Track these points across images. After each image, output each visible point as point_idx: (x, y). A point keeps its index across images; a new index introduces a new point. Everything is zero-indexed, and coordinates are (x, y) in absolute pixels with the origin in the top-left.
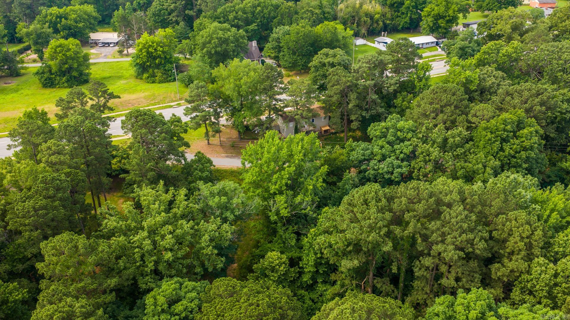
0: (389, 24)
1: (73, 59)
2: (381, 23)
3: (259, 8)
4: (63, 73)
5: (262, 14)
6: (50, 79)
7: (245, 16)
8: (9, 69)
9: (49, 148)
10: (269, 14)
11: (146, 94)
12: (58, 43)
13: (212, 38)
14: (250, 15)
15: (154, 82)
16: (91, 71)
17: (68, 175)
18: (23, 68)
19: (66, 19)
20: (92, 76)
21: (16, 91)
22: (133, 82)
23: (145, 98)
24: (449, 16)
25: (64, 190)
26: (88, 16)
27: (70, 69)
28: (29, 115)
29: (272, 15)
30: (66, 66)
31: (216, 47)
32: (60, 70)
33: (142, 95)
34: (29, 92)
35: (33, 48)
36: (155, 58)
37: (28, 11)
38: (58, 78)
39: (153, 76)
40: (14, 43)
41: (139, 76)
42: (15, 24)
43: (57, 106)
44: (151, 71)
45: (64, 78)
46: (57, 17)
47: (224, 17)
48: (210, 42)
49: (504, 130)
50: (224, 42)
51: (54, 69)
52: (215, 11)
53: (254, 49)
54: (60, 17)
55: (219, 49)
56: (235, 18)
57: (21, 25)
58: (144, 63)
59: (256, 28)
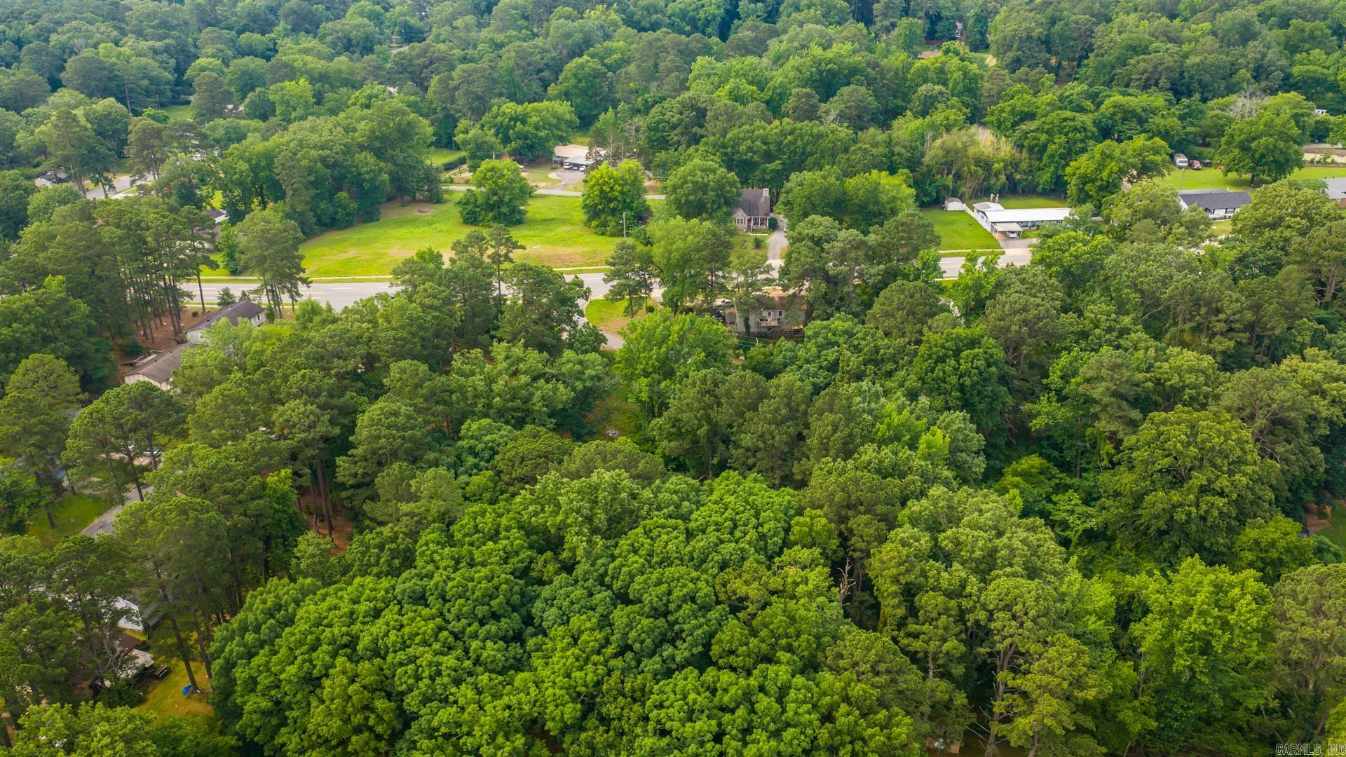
0: (1019, 182)
1: (505, 189)
2: (1003, 178)
3: (789, 138)
4: (490, 207)
5: (792, 148)
6: (474, 213)
7: (765, 147)
8: (430, 190)
9: (425, 290)
10: (804, 149)
11: (586, 249)
12: (490, 166)
13: (685, 182)
14: (772, 147)
15: (603, 234)
16: (528, 209)
17: (435, 318)
18: (447, 192)
19: (524, 122)
20: (528, 215)
21: (430, 224)
22: (578, 229)
23: (583, 255)
24: (1102, 180)
25: (427, 329)
26: (558, 119)
27: (500, 202)
28: (421, 255)
29: (808, 149)
30: (495, 198)
31: (689, 194)
32: (487, 203)
33: (579, 249)
34: (444, 227)
35: (469, 162)
36: (610, 200)
37: (476, 104)
38: (483, 213)
39: (605, 225)
40: (451, 148)
41: (587, 223)
42: (456, 120)
43: (453, 249)
44: (603, 217)
45: (490, 215)
46: (511, 119)
47: (733, 147)
48: (681, 187)
49: (943, 347)
50: (700, 188)
51: (480, 200)
52: (724, 136)
53: (762, 200)
54: (515, 119)
55: (692, 198)
56: (750, 149)
57: (462, 124)
58: (596, 205)
59: (780, 167)
